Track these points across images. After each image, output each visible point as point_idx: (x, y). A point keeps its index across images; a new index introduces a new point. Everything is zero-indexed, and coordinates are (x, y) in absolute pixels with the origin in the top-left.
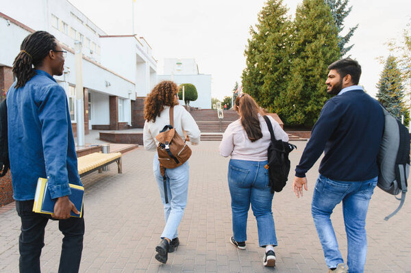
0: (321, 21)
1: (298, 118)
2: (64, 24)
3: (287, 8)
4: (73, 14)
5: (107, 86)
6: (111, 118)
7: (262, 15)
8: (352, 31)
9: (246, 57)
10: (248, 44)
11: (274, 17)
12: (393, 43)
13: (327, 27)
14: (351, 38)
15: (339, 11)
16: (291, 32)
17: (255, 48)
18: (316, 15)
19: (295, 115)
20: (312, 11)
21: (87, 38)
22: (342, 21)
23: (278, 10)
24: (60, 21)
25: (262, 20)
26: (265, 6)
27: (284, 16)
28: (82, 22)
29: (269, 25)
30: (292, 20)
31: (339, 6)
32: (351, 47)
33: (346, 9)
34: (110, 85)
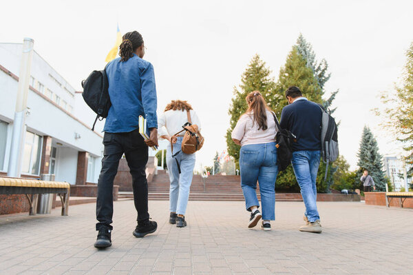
0: (305, 81)
1: (288, 180)
2: (40, 84)
3: (270, 70)
4: (52, 76)
5: (76, 138)
6: (77, 177)
7: (245, 77)
8: (334, 95)
9: (231, 116)
10: (232, 103)
11: (258, 78)
12: (385, 96)
13: (311, 87)
14: (333, 101)
15: (321, 76)
16: (276, 92)
17: (240, 107)
18: (300, 75)
19: (285, 176)
20: (296, 72)
21: (64, 101)
22: (323, 85)
23: (261, 71)
24: (36, 81)
25: (245, 81)
26: (248, 68)
27: (267, 78)
28: (61, 85)
29: (253, 85)
30: (276, 81)
31: (319, 72)
32: (334, 110)
33: (326, 75)
34: (80, 137)
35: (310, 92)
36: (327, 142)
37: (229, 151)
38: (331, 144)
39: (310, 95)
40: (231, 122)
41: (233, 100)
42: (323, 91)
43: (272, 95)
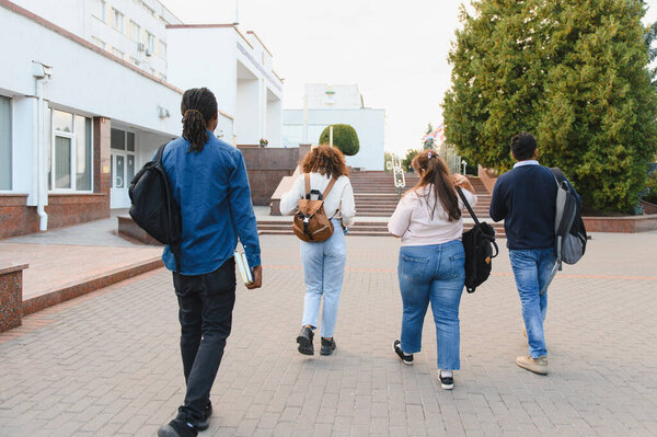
2: (117, 13)
5: (161, 117)
9: (453, 65)
10: (455, 39)
17: (470, 47)
34: (168, 115)
35: (617, 11)
36: (560, 238)
37: (446, 133)
38: (567, 240)
39: (618, 18)
40: (453, 78)
41: (457, 33)
42: (645, 7)
43: (536, 20)
